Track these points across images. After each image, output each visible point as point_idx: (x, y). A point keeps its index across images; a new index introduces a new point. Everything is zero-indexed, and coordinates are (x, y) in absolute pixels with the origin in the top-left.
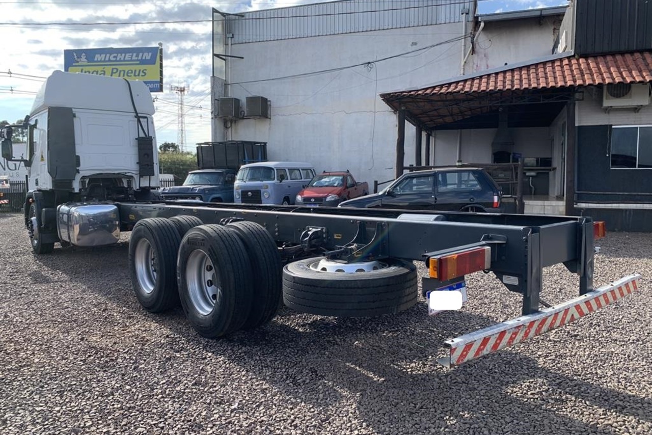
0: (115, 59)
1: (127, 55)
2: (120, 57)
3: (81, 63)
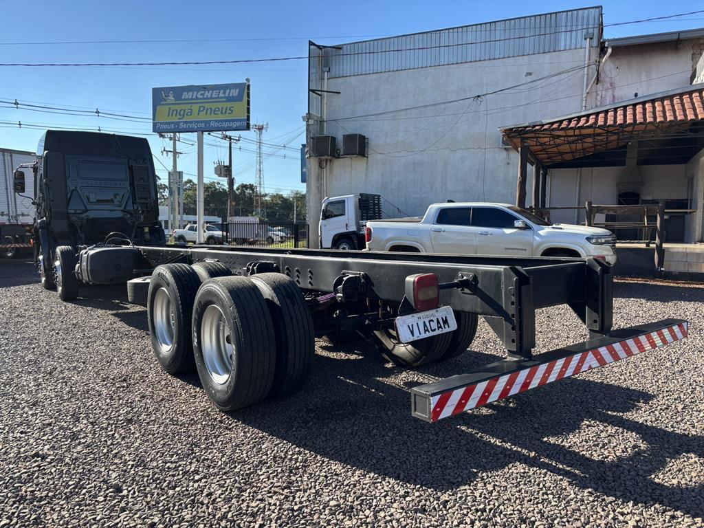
0: (202, 97)
1: (214, 92)
2: (207, 94)
3: (168, 102)
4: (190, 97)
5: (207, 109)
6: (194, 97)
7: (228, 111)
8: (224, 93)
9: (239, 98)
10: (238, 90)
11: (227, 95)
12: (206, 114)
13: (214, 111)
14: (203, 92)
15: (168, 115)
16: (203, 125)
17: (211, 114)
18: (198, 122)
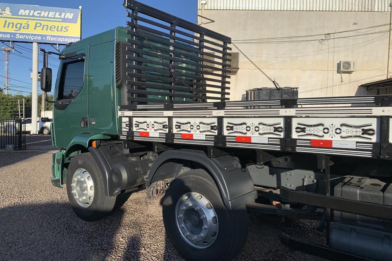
0: (39, 15)
2: (43, 14)
3: (4, 15)
4: (27, 14)
5: (44, 26)
6: (31, 14)
7: (63, 29)
8: (60, 15)
9: (73, 21)
10: (72, 14)
11: (62, 16)
12: (43, 29)
13: (51, 28)
14: (40, 12)
15: (4, 27)
16: (40, 38)
17: (47, 30)
18: (35, 35)
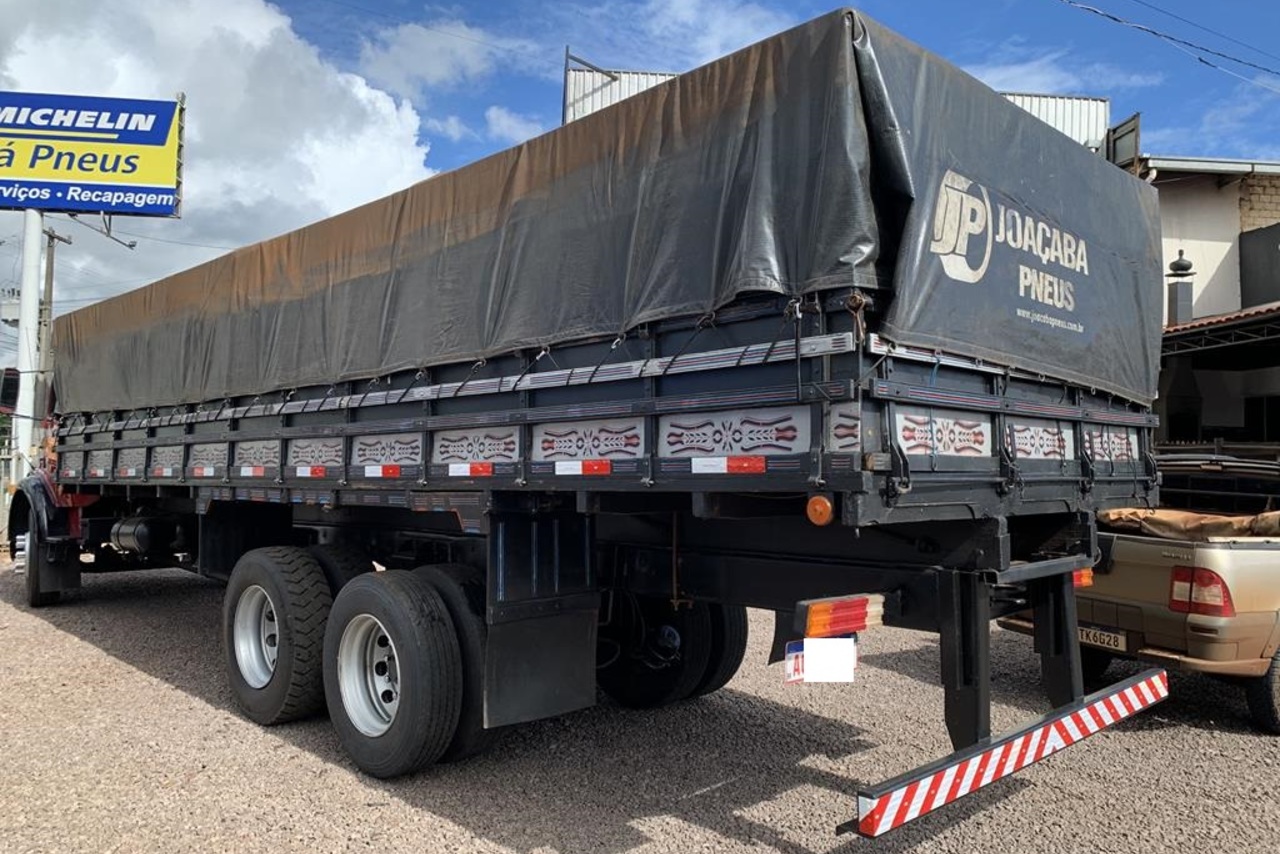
0: (45, 122)
1: (83, 113)
2: (59, 117)
4: (8, 120)
5: (60, 156)
6: (22, 120)
7: (122, 165)
8: (113, 120)
10: (152, 117)
11: (120, 124)
16: (46, 194)
17: (70, 167)
18: (31, 185)
